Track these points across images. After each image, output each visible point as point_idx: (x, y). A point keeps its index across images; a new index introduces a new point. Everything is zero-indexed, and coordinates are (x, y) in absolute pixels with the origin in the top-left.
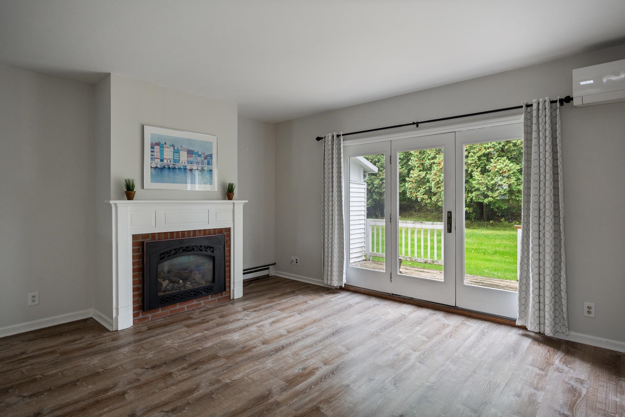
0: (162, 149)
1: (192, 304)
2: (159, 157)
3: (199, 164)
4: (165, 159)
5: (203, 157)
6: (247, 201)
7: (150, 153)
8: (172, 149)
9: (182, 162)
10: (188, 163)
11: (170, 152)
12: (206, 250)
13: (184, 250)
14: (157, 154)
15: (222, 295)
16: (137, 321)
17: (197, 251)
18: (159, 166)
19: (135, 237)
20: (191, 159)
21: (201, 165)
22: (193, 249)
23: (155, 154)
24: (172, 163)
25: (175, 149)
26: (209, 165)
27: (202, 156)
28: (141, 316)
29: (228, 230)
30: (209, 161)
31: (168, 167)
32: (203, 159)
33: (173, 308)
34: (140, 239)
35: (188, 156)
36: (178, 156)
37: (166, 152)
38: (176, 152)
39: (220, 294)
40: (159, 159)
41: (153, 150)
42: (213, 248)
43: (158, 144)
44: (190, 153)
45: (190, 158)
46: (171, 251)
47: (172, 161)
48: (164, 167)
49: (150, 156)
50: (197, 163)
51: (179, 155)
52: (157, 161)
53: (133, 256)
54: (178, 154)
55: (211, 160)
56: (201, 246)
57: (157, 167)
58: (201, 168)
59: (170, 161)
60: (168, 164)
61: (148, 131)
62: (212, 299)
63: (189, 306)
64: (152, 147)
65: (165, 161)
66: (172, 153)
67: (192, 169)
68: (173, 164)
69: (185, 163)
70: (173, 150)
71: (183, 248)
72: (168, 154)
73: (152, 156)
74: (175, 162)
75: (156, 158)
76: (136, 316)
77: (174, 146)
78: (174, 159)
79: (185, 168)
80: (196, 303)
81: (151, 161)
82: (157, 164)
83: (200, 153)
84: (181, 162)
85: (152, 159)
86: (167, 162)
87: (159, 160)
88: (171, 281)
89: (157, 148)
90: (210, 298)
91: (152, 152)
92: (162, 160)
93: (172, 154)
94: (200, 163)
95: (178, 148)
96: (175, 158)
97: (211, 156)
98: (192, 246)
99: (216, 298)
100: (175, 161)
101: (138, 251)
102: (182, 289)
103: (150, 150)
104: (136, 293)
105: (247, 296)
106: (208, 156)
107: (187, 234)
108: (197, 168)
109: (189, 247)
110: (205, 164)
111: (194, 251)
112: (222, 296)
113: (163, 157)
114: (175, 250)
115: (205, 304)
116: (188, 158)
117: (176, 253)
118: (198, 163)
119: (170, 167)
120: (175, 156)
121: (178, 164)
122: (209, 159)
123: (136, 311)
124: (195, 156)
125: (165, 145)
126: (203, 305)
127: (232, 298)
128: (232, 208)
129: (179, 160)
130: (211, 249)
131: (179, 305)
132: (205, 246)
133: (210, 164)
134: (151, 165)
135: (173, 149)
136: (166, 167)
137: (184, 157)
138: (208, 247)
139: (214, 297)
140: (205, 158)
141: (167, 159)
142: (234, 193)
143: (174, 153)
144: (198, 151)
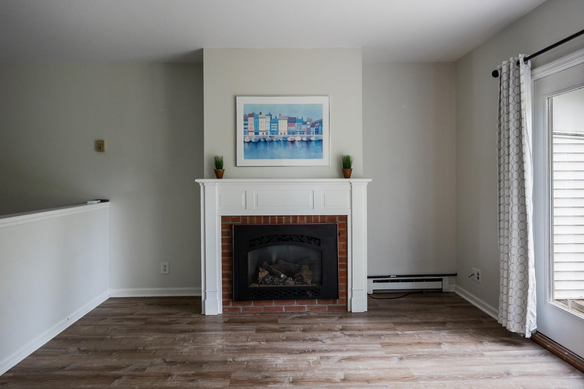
0: (256, 120)
1: (292, 305)
2: (253, 130)
3: (303, 134)
4: (261, 131)
5: (308, 125)
6: (371, 180)
7: (243, 127)
8: (268, 119)
9: (281, 134)
10: (289, 133)
11: (267, 123)
12: (310, 241)
13: (279, 239)
14: (251, 126)
15: (334, 302)
16: (227, 310)
17: (296, 241)
18: (253, 140)
19: (224, 219)
20: (293, 129)
21: (306, 135)
22: (291, 239)
23: (249, 126)
24: (269, 135)
25: (272, 118)
26: (318, 134)
27: (308, 123)
28: (231, 306)
29: (344, 218)
30: (318, 129)
31: (264, 140)
32: (309, 127)
33: (267, 305)
34: (229, 222)
35: (289, 126)
36: (276, 127)
37: (261, 123)
38: (274, 121)
39: (331, 301)
40: (253, 131)
41: (246, 122)
42: (319, 240)
43: (251, 115)
44: (292, 121)
45: (291, 127)
46: (263, 238)
47: (269, 132)
48: (259, 141)
49: (243, 130)
50: (301, 133)
51: (278, 125)
52: (251, 135)
53: (222, 239)
54: (276, 124)
55: (320, 127)
56: (302, 236)
57: (251, 141)
58: (307, 138)
59: (267, 134)
60: (264, 137)
61: (241, 102)
62: (320, 305)
63: (288, 307)
64: (246, 120)
65: (261, 134)
66: (269, 123)
67: (295, 140)
68: (270, 137)
69: (285, 134)
70: (269, 121)
71: (277, 235)
72: (264, 125)
73: (245, 130)
74: (273, 134)
75: (249, 131)
76: (226, 305)
77: (271, 116)
78: (271, 131)
79: (285, 140)
80: (298, 305)
81: (244, 136)
82: (250, 137)
83: (305, 120)
84: (279, 134)
85: (245, 133)
86: (263, 134)
87: (253, 133)
88: (271, 273)
89: (251, 120)
90: (316, 304)
91: (245, 124)
92: (257, 133)
93: (269, 125)
94: (305, 132)
95: (276, 117)
96: (272, 129)
97: (321, 122)
98: (290, 235)
99: (326, 305)
100: (273, 132)
101: (228, 235)
102: (281, 285)
103: (243, 122)
104: (226, 279)
105: (373, 313)
106: (316, 123)
107: (285, 219)
108: (301, 138)
109: (286, 236)
110: (311, 133)
111: (293, 241)
112: (335, 305)
113: (258, 129)
114: (268, 237)
115: (310, 310)
116: (289, 127)
117: (269, 241)
118: (302, 133)
119: (267, 140)
120: (272, 127)
121: (276, 135)
122: (318, 126)
123: (227, 299)
124: (298, 125)
125: (260, 116)
126: (306, 309)
127: (349, 310)
128: (350, 189)
129: (277, 131)
130: (317, 241)
131: (275, 303)
132: (307, 237)
133: (319, 132)
134: (244, 139)
135: (270, 119)
136: (261, 140)
137: (283, 127)
138: (312, 238)
139: (323, 304)
140: (313, 125)
141: (263, 131)
142: (352, 169)
143: (271, 123)
144: (302, 118)
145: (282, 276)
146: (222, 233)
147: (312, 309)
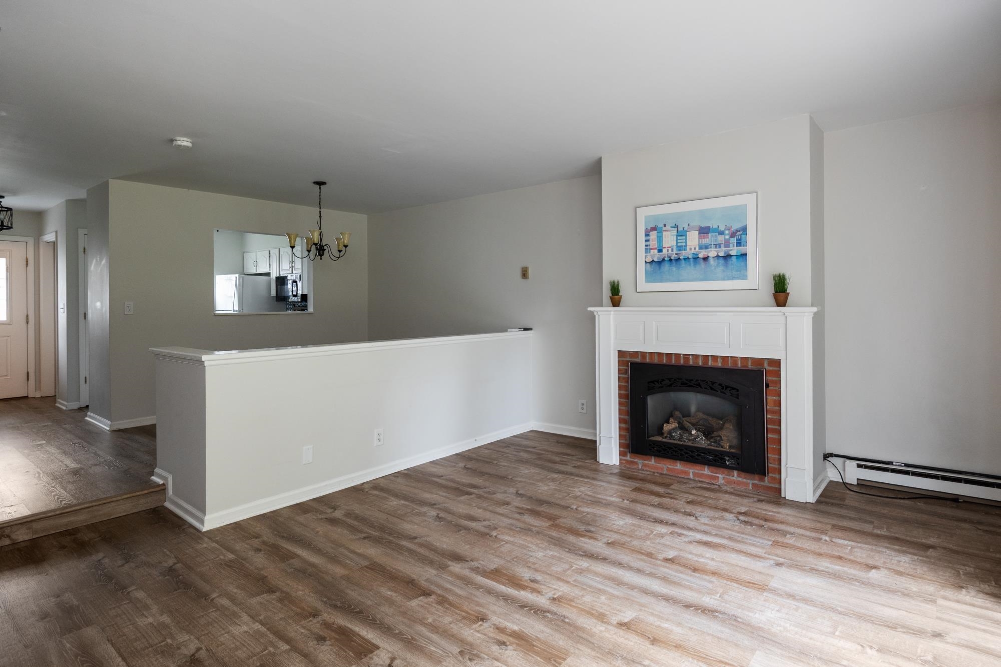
0: (660, 234)
1: (701, 472)
2: (656, 247)
3: (720, 247)
4: (665, 248)
5: (727, 234)
6: (816, 309)
7: (644, 244)
8: (674, 232)
9: (691, 249)
10: (701, 248)
11: (672, 237)
12: (724, 391)
13: (683, 384)
14: (653, 243)
15: (762, 480)
16: (624, 462)
17: (705, 388)
18: (656, 260)
19: (622, 354)
20: (706, 241)
21: (724, 249)
22: (699, 385)
23: (651, 243)
24: (675, 251)
25: (679, 230)
26: (740, 246)
27: (727, 232)
28: (628, 458)
29: (776, 363)
30: (740, 240)
31: (669, 259)
32: (727, 237)
33: (670, 465)
34: (627, 358)
35: (700, 238)
36: (684, 241)
37: (665, 237)
38: (681, 234)
39: (757, 476)
40: (656, 249)
41: (648, 238)
42: (738, 390)
43: (654, 229)
44: (704, 231)
45: (703, 240)
46: (663, 380)
47: (675, 249)
48: (664, 260)
49: (644, 247)
50: (716, 247)
51: (686, 238)
52: (654, 253)
53: (619, 378)
54: (684, 237)
55: (743, 236)
56: (713, 383)
57: (653, 261)
58: (725, 253)
59: (672, 250)
60: (669, 255)
61: (642, 213)
62: (740, 479)
63: (697, 473)
64: (647, 235)
65: (665, 251)
66: (675, 237)
67: (708, 257)
68: (676, 254)
69: (695, 249)
70: (676, 233)
71: (681, 379)
72: (669, 239)
73: (646, 247)
74: (680, 250)
75: (651, 249)
76: (623, 456)
77: (677, 227)
78: (677, 246)
79: (695, 256)
80: (710, 473)
81: (646, 254)
82: (653, 256)
83: (722, 228)
84: (688, 249)
85: (646, 251)
86: (668, 250)
87: (656, 251)
89: (654, 235)
90: (735, 476)
91: (646, 241)
92: (660, 251)
93: (675, 239)
94: (722, 245)
95: (684, 228)
96: (679, 244)
97: (744, 229)
98: (697, 380)
99: (749, 481)
100: (680, 248)
102: (690, 444)
103: (644, 238)
104: (623, 425)
105: (822, 507)
106: (737, 231)
107: (693, 359)
108: (717, 253)
109: (692, 380)
110: (731, 245)
111: (701, 388)
112: (762, 483)
113: (661, 246)
114: (670, 380)
115: (726, 483)
116: (701, 240)
117: (671, 385)
118: (718, 246)
119: (672, 258)
120: (679, 241)
121: (683, 252)
122: (741, 235)
123: (624, 448)
124: (712, 236)
125: (664, 229)
126: (721, 481)
127: (783, 496)
128: (784, 323)
129: (686, 246)
130: (734, 392)
131: (680, 464)
132: (720, 385)
133: (742, 244)
134: (645, 259)
135: (676, 231)
136: (666, 259)
137: (693, 240)
138: (727, 387)
139: (745, 478)
140: (733, 235)
141: (667, 247)
142: (789, 293)
143: (677, 236)
144: (718, 226)
145: (694, 432)
146: (619, 370)
147: (729, 482)
